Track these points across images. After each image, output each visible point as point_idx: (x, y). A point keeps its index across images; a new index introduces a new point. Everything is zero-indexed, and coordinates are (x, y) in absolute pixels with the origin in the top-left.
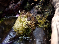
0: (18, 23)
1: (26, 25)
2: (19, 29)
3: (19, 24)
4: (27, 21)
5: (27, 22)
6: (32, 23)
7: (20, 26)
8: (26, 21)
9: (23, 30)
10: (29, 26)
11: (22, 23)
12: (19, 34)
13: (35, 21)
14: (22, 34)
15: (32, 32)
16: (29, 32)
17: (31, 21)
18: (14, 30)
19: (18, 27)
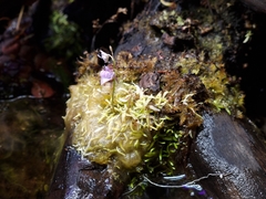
1: (153, 117)
2: (115, 145)
3: (105, 120)
4: (152, 96)
5: (152, 102)
6: (181, 97)
7: (117, 129)
8: (142, 96)
9: (139, 148)
10: (167, 118)
11: (124, 115)
15: (191, 142)
16: (173, 147)
17: (166, 93)
18: (86, 157)
19: (111, 138)
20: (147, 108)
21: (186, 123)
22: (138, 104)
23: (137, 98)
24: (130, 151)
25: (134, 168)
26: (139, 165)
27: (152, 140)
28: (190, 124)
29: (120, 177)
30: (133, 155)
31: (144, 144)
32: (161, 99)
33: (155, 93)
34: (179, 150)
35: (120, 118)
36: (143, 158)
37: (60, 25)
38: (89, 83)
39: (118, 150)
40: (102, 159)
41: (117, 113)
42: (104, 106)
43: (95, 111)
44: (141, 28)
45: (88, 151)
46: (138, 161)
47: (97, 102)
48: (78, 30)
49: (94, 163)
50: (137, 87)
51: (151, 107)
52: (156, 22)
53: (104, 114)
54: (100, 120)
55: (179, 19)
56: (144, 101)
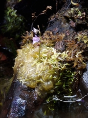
0: (32, 63)
1: (60, 63)
2: (40, 77)
3: (35, 65)
5: (60, 56)
7: (41, 69)
8: (55, 53)
9: (52, 80)
10: (67, 64)
11: (45, 62)
12: (43, 91)
13: (81, 49)
14: (52, 91)
17: (68, 51)
18: (25, 84)
19: (38, 74)
20: (57, 59)
21: (77, 66)
22: (53, 57)
23: (53, 54)
24: (47, 81)
25: (49, 91)
26: (52, 89)
27: (59, 76)
28: (79, 67)
29: (42, 95)
30: (49, 83)
31: (55, 77)
32: (65, 55)
33: (62, 52)
34: (74, 82)
35: (43, 64)
38: (28, 48)
39: (41, 80)
40: (32, 84)
41: (42, 62)
42: (35, 58)
43: (30, 61)
44: (59, 18)
45: (26, 81)
46: (52, 86)
47: (32, 56)
49: (28, 87)
50: (53, 49)
51: (59, 58)
52: (66, 14)
53: (35, 62)
54: (32, 65)
56: (56, 55)
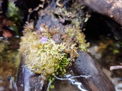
1: (60, 54)
2: (45, 65)
3: (39, 55)
4: (58, 45)
5: (59, 48)
6: (70, 46)
7: (45, 59)
8: (54, 45)
10: (65, 54)
11: (48, 53)
12: (47, 75)
13: (74, 42)
15: (73, 63)
16: (66, 64)
17: (64, 44)
18: (32, 71)
19: (43, 63)
20: (57, 50)
22: (53, 48)
23: (52, 45)
24: (50, 68)
27: (59, 63)
28: (74, 57)
30: (52, 70)
31: (56, 65)
32: (63, 47)
33: (60, 44)
35: (46, 54)
36: (55, 69)
37: (12, 8)
38: (30, 37)
39: (45, 67)
40: (38, 71)
41: (44, 51)
42: (39, 48)
43: (35, 51)
44: (49, 14)
45: (33, 68)
47: (36, 47)
48: (19, 10)
49: (35, 73)
50: (51, 40)
51: (59, 50)
53: (39, 52)
54: (37, 55)
55: (66, 12)
56: (56, 47)
